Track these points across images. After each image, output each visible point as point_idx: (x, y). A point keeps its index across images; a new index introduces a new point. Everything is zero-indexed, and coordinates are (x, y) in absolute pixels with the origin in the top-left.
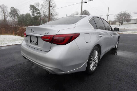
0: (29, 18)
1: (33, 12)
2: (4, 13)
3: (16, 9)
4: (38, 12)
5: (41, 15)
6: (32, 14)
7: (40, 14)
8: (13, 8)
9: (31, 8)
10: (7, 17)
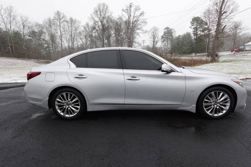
0: (188, 41)
1: (196, 29)
2: (154, 37)
3: (171, 30)
4: (206, 27)
5: (210, 32)
6: (194, 34)
7: (210, 30)
8: (167, 28)
9: (192, 24)
10: (156, 44)
